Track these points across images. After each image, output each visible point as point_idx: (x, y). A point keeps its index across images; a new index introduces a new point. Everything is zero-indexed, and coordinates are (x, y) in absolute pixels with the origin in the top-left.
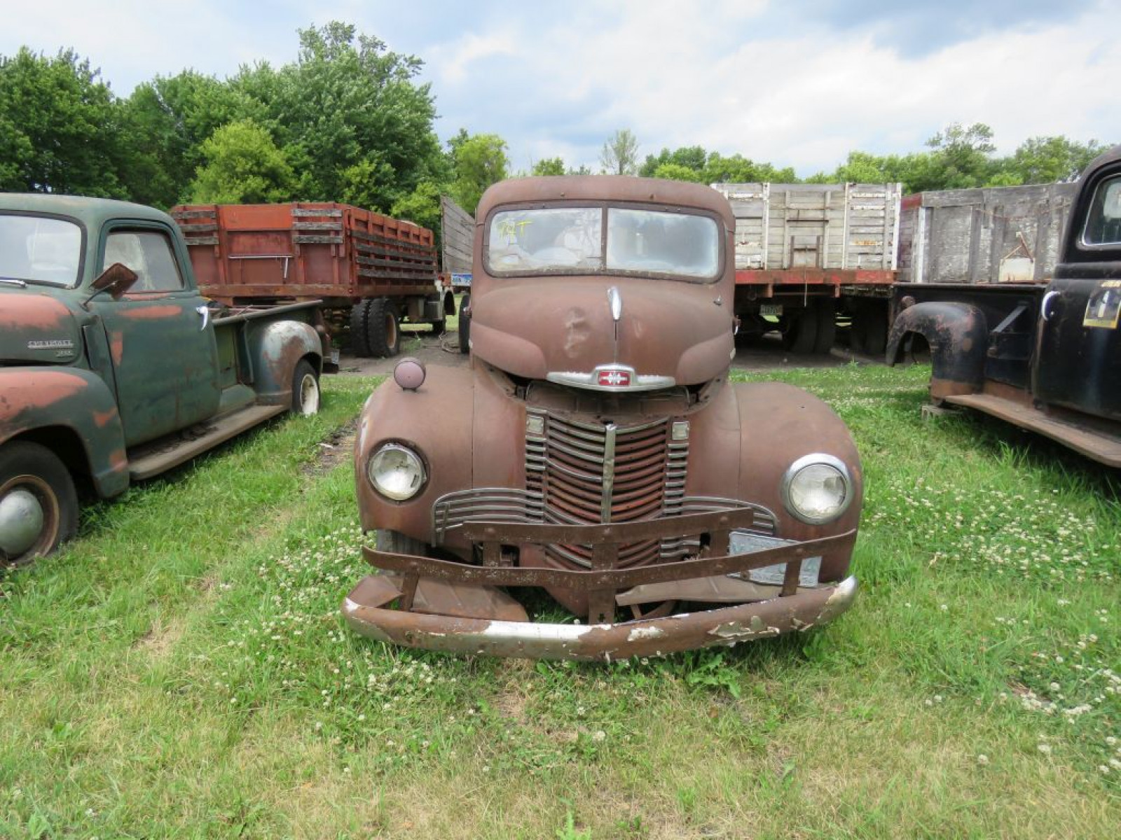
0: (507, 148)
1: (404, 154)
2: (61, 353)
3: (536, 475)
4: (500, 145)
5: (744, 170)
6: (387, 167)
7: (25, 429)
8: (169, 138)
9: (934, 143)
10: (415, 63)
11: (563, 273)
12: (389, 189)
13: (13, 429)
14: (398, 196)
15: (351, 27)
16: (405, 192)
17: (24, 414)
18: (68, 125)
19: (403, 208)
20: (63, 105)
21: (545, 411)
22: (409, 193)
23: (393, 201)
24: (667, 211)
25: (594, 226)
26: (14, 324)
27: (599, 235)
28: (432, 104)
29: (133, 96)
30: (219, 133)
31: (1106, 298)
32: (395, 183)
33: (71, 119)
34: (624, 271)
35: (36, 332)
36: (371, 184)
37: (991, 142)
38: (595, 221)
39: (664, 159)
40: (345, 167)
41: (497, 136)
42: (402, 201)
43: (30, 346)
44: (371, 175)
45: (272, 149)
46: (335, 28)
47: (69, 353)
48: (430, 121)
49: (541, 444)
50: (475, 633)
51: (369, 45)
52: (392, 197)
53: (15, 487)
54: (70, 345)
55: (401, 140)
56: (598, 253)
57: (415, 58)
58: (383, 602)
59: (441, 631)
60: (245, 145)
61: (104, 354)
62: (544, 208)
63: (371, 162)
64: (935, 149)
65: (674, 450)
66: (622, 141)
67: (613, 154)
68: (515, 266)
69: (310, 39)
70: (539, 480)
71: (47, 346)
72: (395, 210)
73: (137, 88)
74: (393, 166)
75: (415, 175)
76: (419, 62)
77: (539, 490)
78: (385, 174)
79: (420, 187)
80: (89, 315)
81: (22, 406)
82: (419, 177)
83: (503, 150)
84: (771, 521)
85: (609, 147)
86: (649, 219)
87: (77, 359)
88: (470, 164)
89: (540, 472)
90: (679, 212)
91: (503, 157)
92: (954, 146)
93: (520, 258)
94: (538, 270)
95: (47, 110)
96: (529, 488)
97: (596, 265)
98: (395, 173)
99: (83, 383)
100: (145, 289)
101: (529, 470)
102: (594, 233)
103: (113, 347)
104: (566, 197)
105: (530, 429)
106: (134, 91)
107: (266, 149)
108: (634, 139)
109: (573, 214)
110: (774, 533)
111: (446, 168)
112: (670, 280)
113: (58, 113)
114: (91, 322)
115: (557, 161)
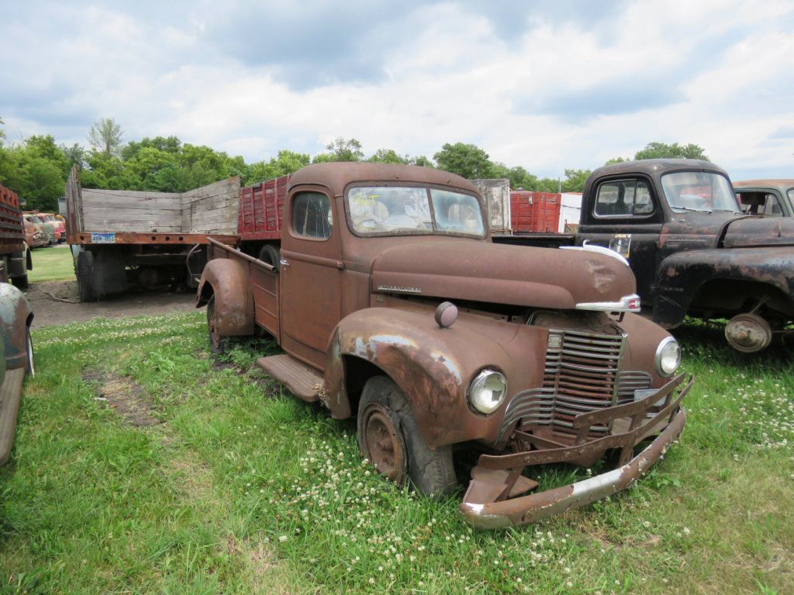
3: (552, 376)
5: (208, 156)
9: (330, 148)
11: (409, 233)
21: (562, 331)
24: (456, 192)
25: (423, 201)
27: (428, 207)
31: (620, 242)
34: (445, 232)
37: (361, 150)
38: (423, 197)
39: (145, 144)
49: (556, 354)
50: (569, 496)
56: (429, 220)
58: (497, 495)
59: (549, 502)
62: (386, 186)
64: (331, 151)
66: (108, 127)
67: (100, 136)
68: (373, 229)
70: (553, 379)
77: (552, 386)
84: (649, 380)
85: (96, 130)
89: (554, 374)
90: (462, 193)
92: (341, 150)
93: (375, 223)
94: (391, 232)
96: (545, 386)
97: (430, 230)
101: (546, 373)
102: (424, 206)
104: (400, 179)
105: (550, 345)
108: (118, 127)
109: (407, 191)
110: (650, 387)
115: (49, 138)
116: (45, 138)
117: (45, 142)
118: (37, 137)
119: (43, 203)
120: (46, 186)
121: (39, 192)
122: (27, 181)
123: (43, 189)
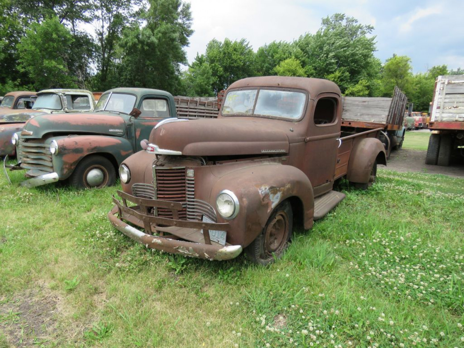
0: (411, 62)
1: (356, 68)
2: (119, 133)
4: (407, 61)
6: (347, 74)
7: (96, 152)
8: (266, 67)
10: (370, 28)
12: (346, 83)
13: (91, 151)
14: (349, 86)
15: (343, 15)
16: (353, 84)
17: (95, 148)
18: (234, 63)
19: (350, 91)
20: (234, 57)
22: (355, 84)
23: (347, 88)
24: (284, 90)
26: (107, 124)
28: (374, 45)
29: (258, 51)
30: (282, 63)
32: (349, 80)
33: (236, 61)
34: (260, 115)
35: (112, 127)
36: (338, 81)
38: (254, 95)
40: (328, 74)
41: (406, 56)
42: (351, 88)
43: (110, 131)
44: (339, 77)
45: (300, 68)
46: (337, 16)
47: (121, 133)
48: (372, 52)
51: (350, 21)
52: (346, 86)
53: (96, 168)
54: (122, 131)
55: (355, 61)
57: (371, 26)
60: (290, 67)
61: (133, 135)
63: (340, 72)
65: (189, 180)
69: (326, 22)
71: (115, 131)
72: (346, 92)
73: (259, 49)
74: (350, 74)
75: (359, 76)
76: (372, 28)
78: (345, 77)
79: (360, 82)
80: (130, 123)
81: (95, 146)
82: (361, 77)
83: (409, 63)
86: (275, 94)
87: (124, 135)
88: (390, 70)
90: (289, 91)
91: (408, 66)
95: (230, 59)
98: (350, 76)
99: (120, 142)
100: (154, 117)
103: (137, 133)
104: (249, 85)
106: (258, 49)
107: (297, 68)
111: (376, 73)
112: (278, 119)
113: (232, 60)
114: (130, 125)
115: (443, 67)
116: (441, 67)
117: (440, 69)
118: (436, 67)
119: (422, 106)
120: (426, 96)
121: (422, 100)
122: (417, 94)
123: (425, 98)
